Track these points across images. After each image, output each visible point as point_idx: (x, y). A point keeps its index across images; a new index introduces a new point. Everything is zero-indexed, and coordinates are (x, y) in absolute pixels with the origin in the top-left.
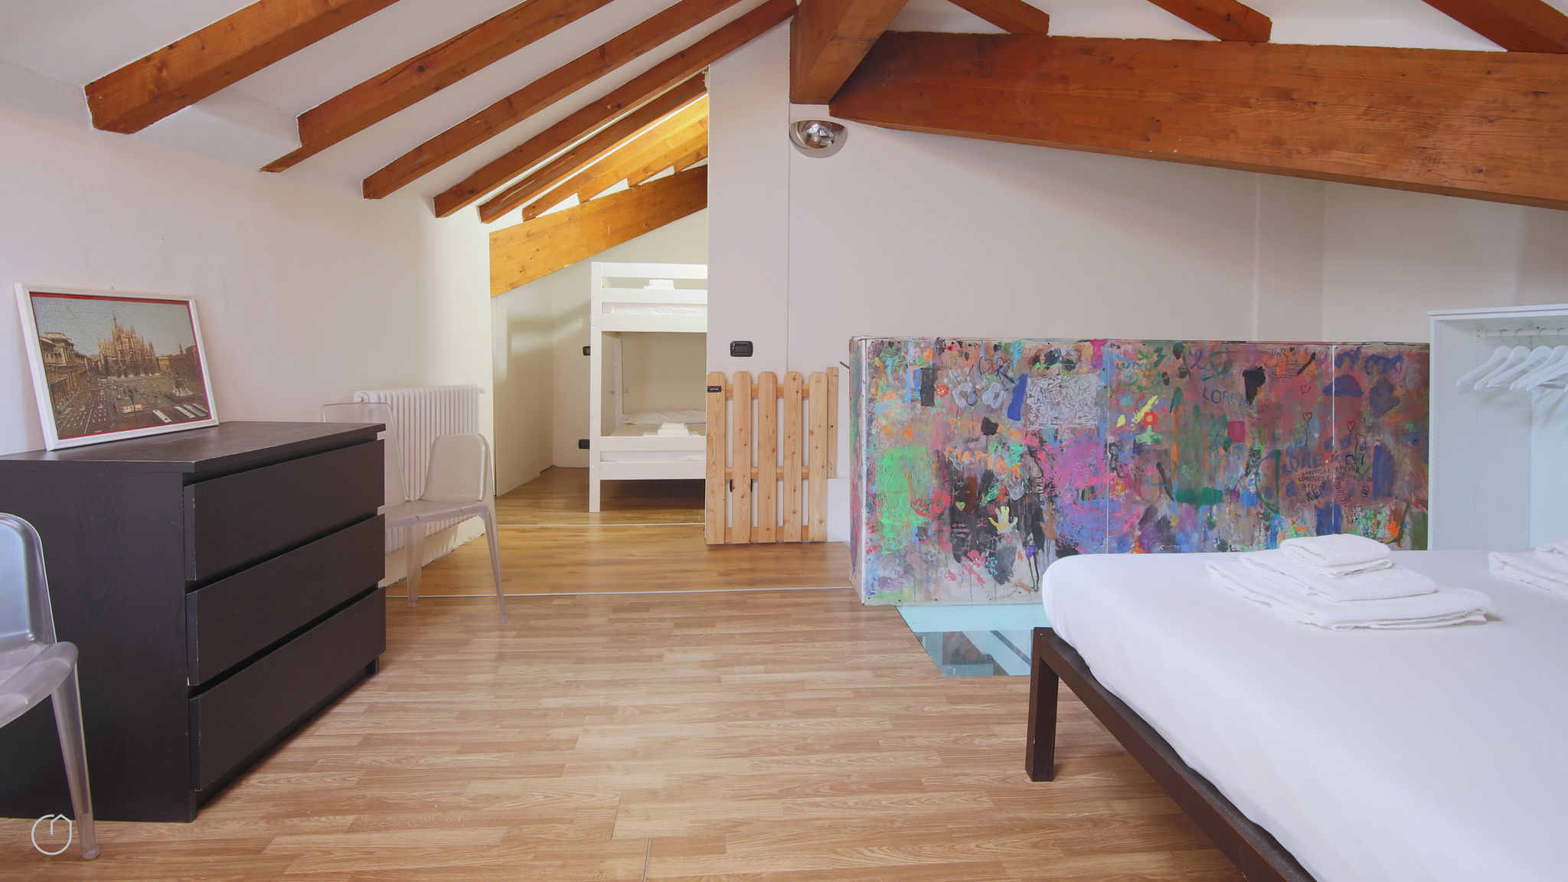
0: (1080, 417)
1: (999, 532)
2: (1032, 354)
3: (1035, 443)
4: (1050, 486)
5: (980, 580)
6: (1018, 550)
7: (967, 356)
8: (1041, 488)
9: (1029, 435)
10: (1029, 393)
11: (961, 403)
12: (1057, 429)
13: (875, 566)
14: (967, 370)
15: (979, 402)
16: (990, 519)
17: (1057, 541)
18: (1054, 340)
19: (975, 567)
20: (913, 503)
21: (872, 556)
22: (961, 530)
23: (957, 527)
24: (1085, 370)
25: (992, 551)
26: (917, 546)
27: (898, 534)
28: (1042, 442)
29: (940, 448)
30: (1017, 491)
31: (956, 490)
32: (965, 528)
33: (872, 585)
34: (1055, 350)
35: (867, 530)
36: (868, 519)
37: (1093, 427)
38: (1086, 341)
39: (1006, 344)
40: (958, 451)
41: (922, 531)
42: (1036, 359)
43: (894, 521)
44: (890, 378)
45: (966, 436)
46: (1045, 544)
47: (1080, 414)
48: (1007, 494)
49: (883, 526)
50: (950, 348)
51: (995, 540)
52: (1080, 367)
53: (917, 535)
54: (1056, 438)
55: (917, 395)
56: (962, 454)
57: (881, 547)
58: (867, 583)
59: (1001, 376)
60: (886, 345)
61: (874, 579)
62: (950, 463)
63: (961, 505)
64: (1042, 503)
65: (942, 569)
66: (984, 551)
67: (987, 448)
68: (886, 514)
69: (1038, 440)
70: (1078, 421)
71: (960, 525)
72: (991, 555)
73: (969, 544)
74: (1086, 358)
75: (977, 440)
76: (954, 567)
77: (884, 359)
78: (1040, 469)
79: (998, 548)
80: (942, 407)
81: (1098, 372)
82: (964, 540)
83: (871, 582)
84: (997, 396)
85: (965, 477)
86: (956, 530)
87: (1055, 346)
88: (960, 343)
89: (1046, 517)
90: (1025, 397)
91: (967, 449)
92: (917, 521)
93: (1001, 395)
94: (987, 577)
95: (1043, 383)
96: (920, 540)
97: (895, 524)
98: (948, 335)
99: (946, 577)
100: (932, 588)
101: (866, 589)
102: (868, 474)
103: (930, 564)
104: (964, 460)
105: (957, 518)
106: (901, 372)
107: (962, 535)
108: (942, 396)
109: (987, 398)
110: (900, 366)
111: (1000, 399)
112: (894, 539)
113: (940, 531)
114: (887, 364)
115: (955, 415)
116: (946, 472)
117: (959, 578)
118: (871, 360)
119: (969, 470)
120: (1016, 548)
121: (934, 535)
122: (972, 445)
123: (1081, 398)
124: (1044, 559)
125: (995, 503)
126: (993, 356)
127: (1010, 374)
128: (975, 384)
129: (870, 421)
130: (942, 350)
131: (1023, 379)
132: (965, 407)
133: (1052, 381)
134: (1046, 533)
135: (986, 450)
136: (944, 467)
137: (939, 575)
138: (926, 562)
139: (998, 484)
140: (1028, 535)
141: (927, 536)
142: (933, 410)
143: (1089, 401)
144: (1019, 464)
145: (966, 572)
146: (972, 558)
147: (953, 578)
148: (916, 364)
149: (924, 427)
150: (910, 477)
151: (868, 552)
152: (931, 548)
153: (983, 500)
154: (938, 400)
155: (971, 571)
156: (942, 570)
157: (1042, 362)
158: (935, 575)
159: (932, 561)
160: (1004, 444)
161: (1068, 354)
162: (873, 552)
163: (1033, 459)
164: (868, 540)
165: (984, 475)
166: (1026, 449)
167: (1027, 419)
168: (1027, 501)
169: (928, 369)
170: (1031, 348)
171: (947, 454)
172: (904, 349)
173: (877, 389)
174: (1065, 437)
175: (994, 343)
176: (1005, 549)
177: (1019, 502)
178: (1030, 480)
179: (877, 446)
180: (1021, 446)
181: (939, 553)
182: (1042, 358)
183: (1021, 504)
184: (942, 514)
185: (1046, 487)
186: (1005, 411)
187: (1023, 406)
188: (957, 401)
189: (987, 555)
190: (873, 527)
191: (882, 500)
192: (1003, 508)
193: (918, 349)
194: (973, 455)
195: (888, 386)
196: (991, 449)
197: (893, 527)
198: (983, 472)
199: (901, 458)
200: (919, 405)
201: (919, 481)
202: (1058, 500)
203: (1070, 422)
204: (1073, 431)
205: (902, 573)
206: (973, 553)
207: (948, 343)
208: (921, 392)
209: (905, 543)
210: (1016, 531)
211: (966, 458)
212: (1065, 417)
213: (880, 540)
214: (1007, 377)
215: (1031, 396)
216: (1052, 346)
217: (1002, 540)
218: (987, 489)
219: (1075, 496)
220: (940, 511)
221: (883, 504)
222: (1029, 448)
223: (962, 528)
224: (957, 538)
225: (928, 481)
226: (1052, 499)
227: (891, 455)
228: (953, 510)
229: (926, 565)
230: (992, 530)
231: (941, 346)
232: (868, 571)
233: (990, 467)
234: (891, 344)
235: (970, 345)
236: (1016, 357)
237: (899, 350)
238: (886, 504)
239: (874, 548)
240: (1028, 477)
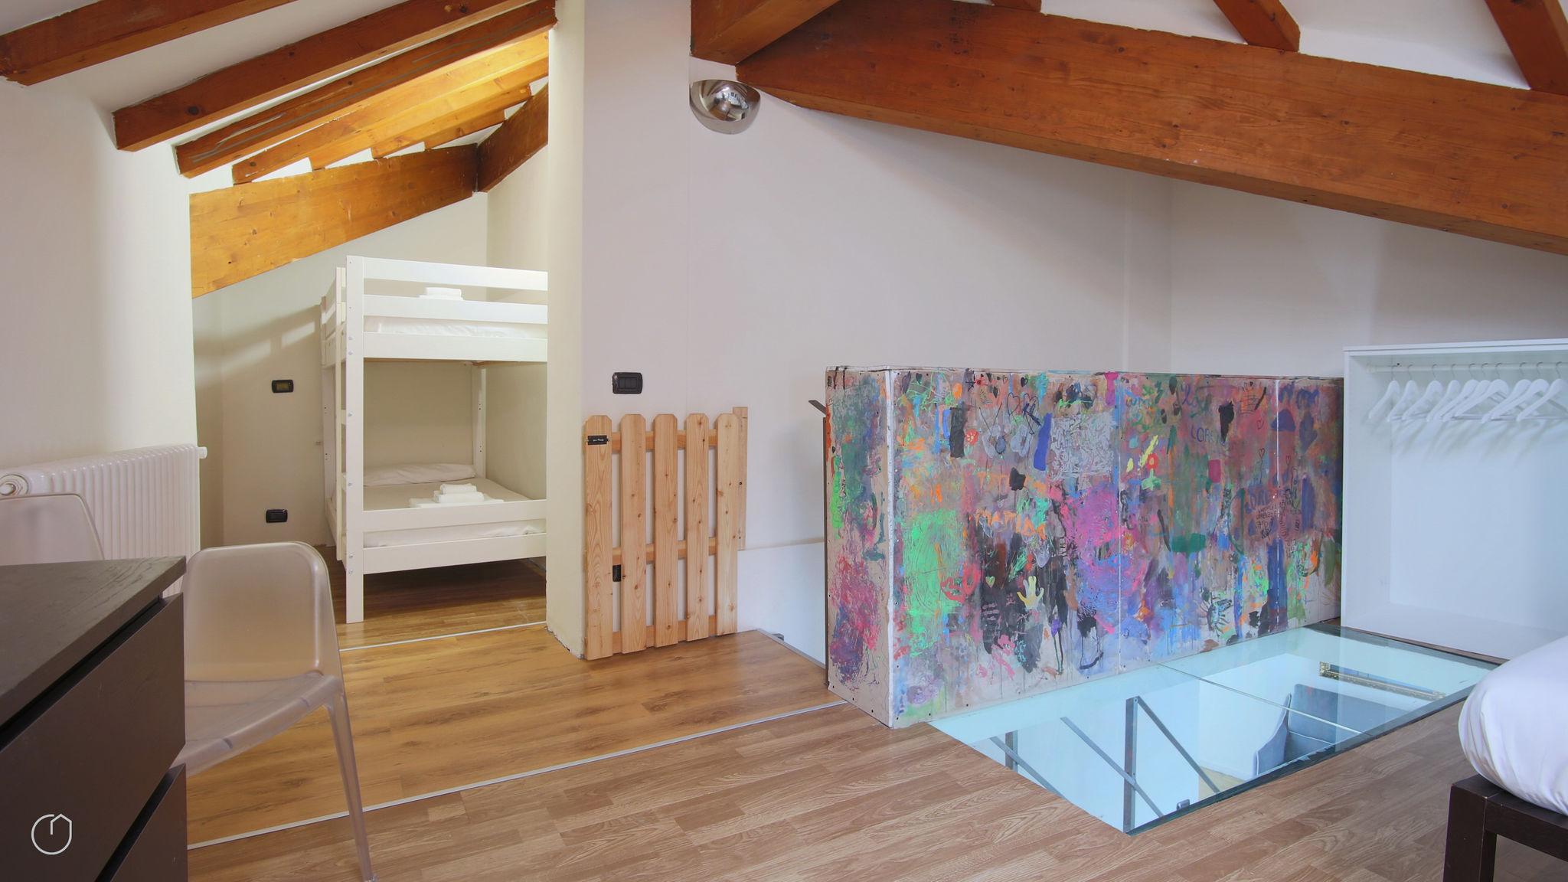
0: (1097, 463)
1: (1028, 608)
2: (1055, 390)
3: (1059, 497)
4: (1072, 547)
5: (1011, 672)
6: (1044, 628)
7: (995, 391)
8: (1064, 550)
9: (1053, 487)
10: (1053, 436)
11: (990, 451)
12: (1078, 479)
13: (903, 674)
14: (996, 409)
15: (1008, 449)
16: (1019, 593)
17: (1078, 612)
18: (1074, 372)
19: (1005, 657)
20: (943, 584)
21: (901, 661)
22: (991, 612)
23: (988, 609)
24: (1100, 409)
25: (1020, 633)
26: (948, 639)
27: (928, 629)
28: (1064, 494)
29: (969, 511)
30: (1043, 556)
31: (986, 563)
32: (995, 608)
33: (901, 701)
34: (1075, 385)
35: (894, 628)
36: (896, 612)
37: (1108, 474)
38: (1101, 374)
39: (1032, 377)
40: (987, 513)
41: (953, 618)
42: (1058, 396)
43: (924, 611)
44: (918, 422)
45: (995, 492)
46: (1068, 617)
47: (1097, 459)
48: (1034, 561)
49: (911, 618)
50: (979, 382)
51: (1023, 619)
52: (1097, 404)
53: (947, 625)
54: (1076, 488)
55: (946, 443)
56: (992, 516)
57: (909, 647)
58: (895, 697)
59: (1028, 416)
60: (914, 378)
61: (903, 693)
62: (980, 527)
63: (991, 581)
64: (1064, 567)
65: (974, 664)
66: (1013, 634)
67: (1015, 506)
68: (915, 603)
69: (1061, 493)
70: (1094, 468)
71: (990, 606)
72: (1020, 637)
73: (999, 628)
74: (1102, 394)
75: (1006, 497)
76: (985, 659)
77: (911, 397)
78: (1063, 527)
79: (1026, 629)
80: (971, 457)
81: (1111, 410)
82: (994, 624)
83: (899, 697)
84: (1024, 441)
85: (994, 544)
86: (986, 613)
87: (1076, 379)
88: (989, 375)
89: (1069, 584)
90: (1049, 442)
91: (997, 509)
92: (948, 606)
93: (1028, 439)
94: (1017, 666)
95: (1065, 424)
96: (950, 631)
97: (925, 614)
98: (978, 366)
99: (977, 674)
100: (963, 690)
101: (894, 707)
102: (896, 552)
103: (961, 660)
104: (994, 523)
105: (987, 598)
106: (930, 414)
107: (992, 618)
108: (972, 444)
109: (1014, 443)
110: (928, 406)
111: (1027, 445)
112: (923, 635)
113: (971, 616)
114: (915, 402)
115: (984, 468)
116: (976, 541)
117: (989, 673)
118: (897, 397)
119: (999, 535)
120: (1042, 625)
121: (965, 622)
122: (1001, 503)
123: (1097, 440)
124: (1067, 635)
125: (1023, 573)
126: (1020, 392)
127: (1036, 414)
128: (1003, 427)
129: (898, 480)
130: (971, 384)
131: (1048, 418)
132: (994, 457)
133: (1072, 422)
134: (1069, 603)
135: (1014, 509)
136: (975, 534)
137: (970, 673)
138: (957, 658)
139: (1026, 550)
140: (1053, 607)
141: (957, 624)
142: (963, 462)
143: (1105, 444)
144: (1045, 522)
145: (997, 664)
146: (1002, 646)
147: (984, 674)
148: (944, 403)
149: (953, 484)
150: (940, 551)
151: (896, 657)
152: (962, 640)
153: (1011, 572)
154: (968, 449)
155: (1001, 662)
156: (973, 666)
157: (1065, 398)
158: (966, 674)
159: (963, 657)
160: (1031, 500)
161: (1087, 389)
162: (902, 655)
163: (1057, 515)
164: (896, 641)
165: (1012, 539)
166: (1051, 504)
167: (1051, 468)
168: (1051, 569)
169: (956, 409)
170: (1055, 380)
171: (977, 517)
172: (932, 384)
173: (904, 438)
174: (1084, 486)
175: (1021, 376)
176: (1033, 629)
177: (1045, 570)
178: (1054, 542)
179: (904, 514)
180: (1046, 501)
181: (970, 645)
182: (1064, 394)
183: (1047, 571)
184: (973, 594)
185: (1069, 548)
186: (1031, 460)
187: (1048, 452)
188: (986, 449)
189: (1016, 639)
190: (901, 622)
191: (910, 585)
192: (1030, 578)
193: (947, 383)
194: (1001, 516)
195: (916, 431)
196: (1019, 509)
197: (923, 618)
198: (1012, 537)
199: (930, 527)
200: (948, 457)
201: (949, 555)
202: (1078, 562)
203: (1089, 470)
204: (1091, 478)
205: (933, 677)
206: (1004, 639)
207: (977, 376)
208: (951, 439)
209: (935, 638)
210: (1043, 604)
211: (995, 521)
212: (1084, 463)
213: (909, 639)
214: (1031, 416)
215: (1055, 440)
216: (1072, 380)
217: (1030, 618)
218: (1015, 558)
219: (1093, 555)
220: (969, 592)
221: (912, 590)
222: (1054, 503)
223: (992, 609)
224: (987, 622)
225: (959, 552)
226: (1074, 561)
227: (920, 524)
228: (983, 586)
229: (957, 663)
230: (1020, 607)
231: (969, 380)
232: (897, 681)
233: (1018, 529)
234: (919, 377)
235: (998, 378)
236: (1041, 393)
237: (927, 384)
238: (915, 590)
239: (903, 650)
240: (1052, 538)
